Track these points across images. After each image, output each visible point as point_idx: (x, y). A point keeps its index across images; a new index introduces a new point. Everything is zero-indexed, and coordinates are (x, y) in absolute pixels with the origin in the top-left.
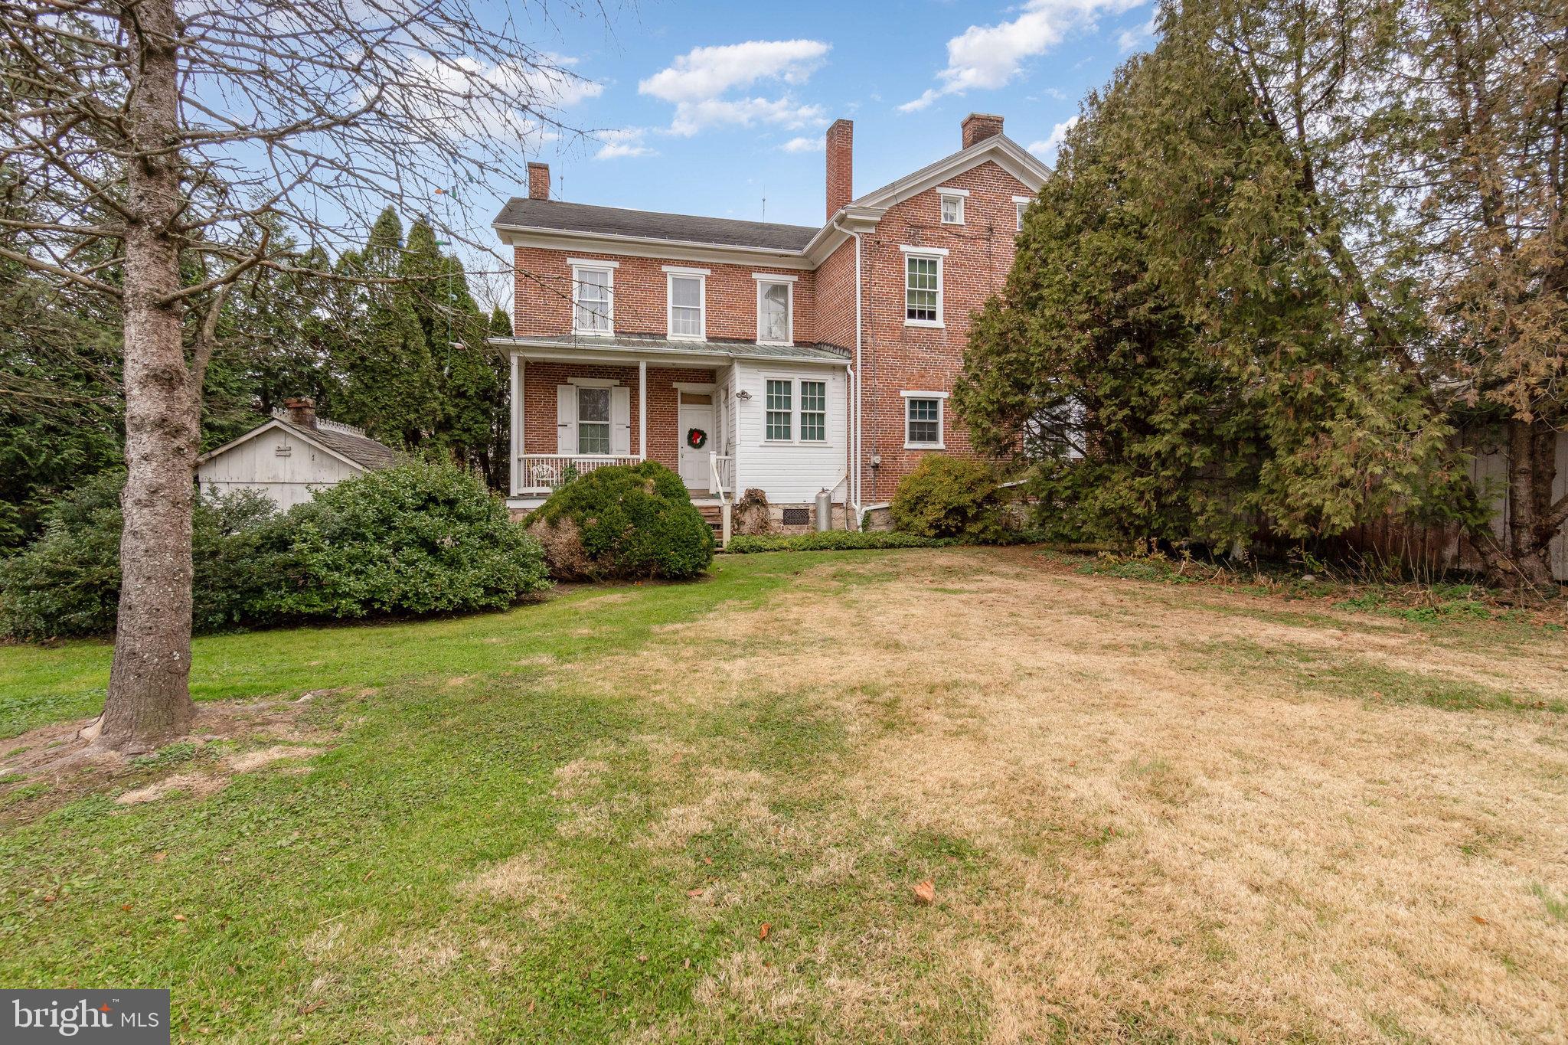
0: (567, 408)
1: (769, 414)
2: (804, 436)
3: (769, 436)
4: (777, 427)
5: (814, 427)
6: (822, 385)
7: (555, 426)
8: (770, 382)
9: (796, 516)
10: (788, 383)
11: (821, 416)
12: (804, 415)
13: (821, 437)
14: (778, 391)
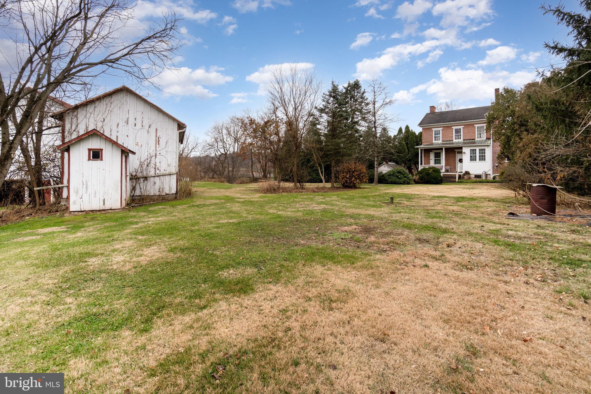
0: (432, 156)
1: (471, 156)
2: (480, 160)
3: (471, 160)
4: (473, 158)
5: (483, 158)
6: (484, 149)
7: (430, 159)
8: (471, 150)
9: (478, 176)
10: (475, 150)
11: (485, 156)
12: (480, 156)
13: (485, 160)
14: (473, 152)
